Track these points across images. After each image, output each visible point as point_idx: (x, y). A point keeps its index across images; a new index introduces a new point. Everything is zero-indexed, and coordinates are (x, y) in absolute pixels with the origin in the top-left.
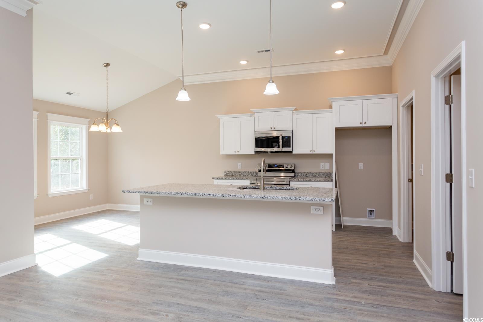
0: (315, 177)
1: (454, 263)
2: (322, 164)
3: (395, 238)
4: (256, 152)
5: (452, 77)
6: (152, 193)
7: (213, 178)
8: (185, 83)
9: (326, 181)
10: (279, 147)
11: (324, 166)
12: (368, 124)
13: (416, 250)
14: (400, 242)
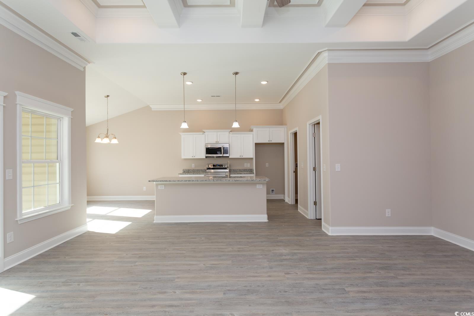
0: (242, 171)
1: (317, 206)
2: (245, 164)
3: (287, 203)
4: (206, 157)
5: (315, 125)
6: (169, 181)
7: (179, 174)
8: (153, 109)
9: (250, 174)
10: (221, 154)
11: (247, 166)
12: (273, 142)
13: (299, 205)
14: (290, 204)
